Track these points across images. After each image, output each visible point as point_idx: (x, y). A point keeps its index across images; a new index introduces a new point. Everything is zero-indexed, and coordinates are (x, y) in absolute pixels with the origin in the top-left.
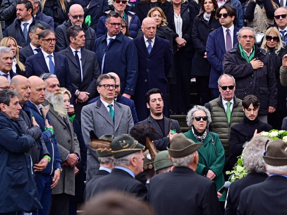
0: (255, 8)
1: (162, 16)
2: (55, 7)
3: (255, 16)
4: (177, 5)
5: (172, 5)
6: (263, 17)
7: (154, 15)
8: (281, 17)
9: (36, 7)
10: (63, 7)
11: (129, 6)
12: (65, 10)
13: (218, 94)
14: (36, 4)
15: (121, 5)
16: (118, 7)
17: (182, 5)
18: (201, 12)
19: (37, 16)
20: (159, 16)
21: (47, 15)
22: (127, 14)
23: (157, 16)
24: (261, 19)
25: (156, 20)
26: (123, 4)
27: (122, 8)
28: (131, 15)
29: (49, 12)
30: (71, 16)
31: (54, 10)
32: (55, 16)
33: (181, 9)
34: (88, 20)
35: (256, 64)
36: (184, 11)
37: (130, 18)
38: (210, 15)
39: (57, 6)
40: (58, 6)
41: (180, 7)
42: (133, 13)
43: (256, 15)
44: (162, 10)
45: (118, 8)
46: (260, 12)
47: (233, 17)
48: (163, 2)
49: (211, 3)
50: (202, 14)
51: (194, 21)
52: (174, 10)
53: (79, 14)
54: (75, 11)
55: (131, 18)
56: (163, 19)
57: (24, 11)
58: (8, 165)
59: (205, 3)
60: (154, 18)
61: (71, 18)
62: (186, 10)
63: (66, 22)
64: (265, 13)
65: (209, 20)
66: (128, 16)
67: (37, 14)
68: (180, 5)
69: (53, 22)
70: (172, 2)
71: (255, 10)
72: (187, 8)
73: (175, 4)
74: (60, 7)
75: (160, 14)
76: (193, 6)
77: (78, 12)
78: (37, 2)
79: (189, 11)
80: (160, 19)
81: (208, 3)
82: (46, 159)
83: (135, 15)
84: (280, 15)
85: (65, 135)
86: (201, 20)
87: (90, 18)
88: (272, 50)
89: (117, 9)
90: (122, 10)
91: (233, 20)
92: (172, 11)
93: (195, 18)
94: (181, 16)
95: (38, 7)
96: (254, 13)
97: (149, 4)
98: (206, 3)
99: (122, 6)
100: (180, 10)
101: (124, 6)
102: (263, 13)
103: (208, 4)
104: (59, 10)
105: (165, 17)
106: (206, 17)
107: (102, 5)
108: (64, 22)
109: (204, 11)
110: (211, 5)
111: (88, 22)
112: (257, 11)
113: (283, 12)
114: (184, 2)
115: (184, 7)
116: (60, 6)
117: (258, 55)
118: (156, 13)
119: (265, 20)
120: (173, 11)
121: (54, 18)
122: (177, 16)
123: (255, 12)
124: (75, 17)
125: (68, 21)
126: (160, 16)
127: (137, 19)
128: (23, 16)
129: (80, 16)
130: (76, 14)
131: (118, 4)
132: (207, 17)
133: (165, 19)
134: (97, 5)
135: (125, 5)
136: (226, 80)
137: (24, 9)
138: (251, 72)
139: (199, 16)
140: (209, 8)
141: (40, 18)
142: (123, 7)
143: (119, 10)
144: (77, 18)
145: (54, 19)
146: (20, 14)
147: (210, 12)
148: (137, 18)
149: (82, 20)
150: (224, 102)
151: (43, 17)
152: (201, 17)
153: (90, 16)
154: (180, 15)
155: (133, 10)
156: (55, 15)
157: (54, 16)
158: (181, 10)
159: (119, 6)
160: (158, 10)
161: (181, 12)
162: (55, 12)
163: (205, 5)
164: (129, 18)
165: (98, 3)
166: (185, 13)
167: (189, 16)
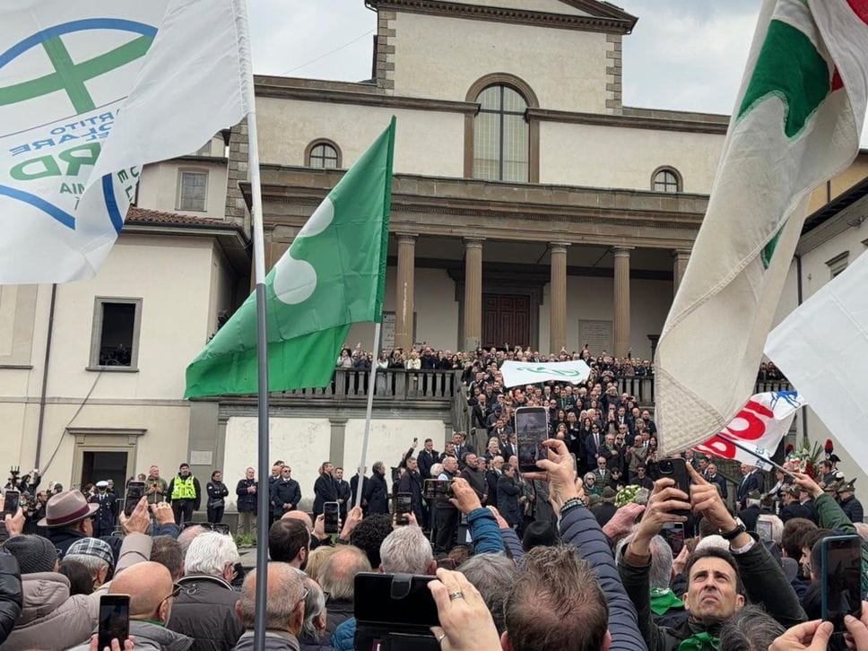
13: (597, 467)
35: (614, 452)
58: (508, 500)
82: (524, 497)
85: (529, 486)
88: (619, 444)
106: (587, 429)
109: (585, 425)
117: (615, 448)
119: (614, 431)
133: (566, 428)
136: (601, 459)
138: (612, 456)
150: (601, 471)
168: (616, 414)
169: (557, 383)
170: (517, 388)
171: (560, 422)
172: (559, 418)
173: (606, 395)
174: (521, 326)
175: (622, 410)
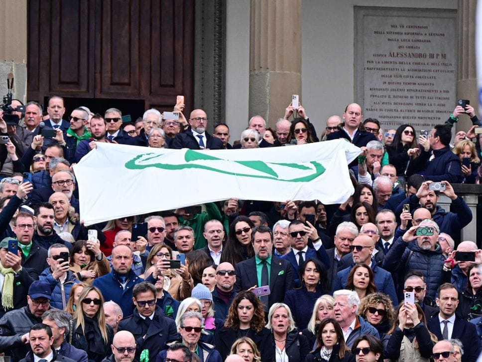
0: (402, 341)
1: (254, 352)
2: (91, 336)
3: (402, 354)
4: (280, 334)
5: (273, 334)
6: (414, 355)
7: (242, 350)
8: (441, 355)
9: (61, 335)
10: (104, 335)
11: (205, 335)
12: (107, 339)
14: (61, 330)
15: (193, 335)
16: (188, 337)
17: (288, 335)
18: (316, 346)
19: (63, 349)
20: (248, 351)
21: (77, 348)
22: (202, 348)
23: (246, 352)
24: (410, 358)
25: (245, 358)
26: (197, 333)
27: (194, 340)
28: (207, 349)
29: (82, 344)
30: (115, 348)
31: (89, 341)
32: (91, 350)
33: (287, 340)
34: (144, 357)
36: (291, 344)
37: (206, 354)
38: (330, 351)
39: (94, 334)
40: (96, 332)
41: (284, 338)
42: (211, 346)
43: (403, 352)
44: (253, 342)
45: (188, 339)
46: (408, 348)
47: (378, 354)
48: (258, 330)
49: (334, 332)
50: (319, 350)
51: (306, 359)
52: (276, 342)
53: (128, 345)
54: (122, 341)
55: (208, 353)
56: (256, 356)
57: (45, 340)
59: (324, 332)
60: (242, 354)
61: (115, 352)
62: (294, 342)
63: (107, 359)
64: (417, 349)
65: (330, 359)
66: (204, 351)
67: (62, 346)
68: (286, 334)
69: (87, 359)
70: (273, 329)
71: (402, 344)
72: (296, 340)
73: (278, 333)
74: (98, 334)
75: (250, 349)
76: (305, 337)
77: (126, 342)
78: (62, 327)
79: (298, 345)
80: (251, 356)
81: (328, 332)
83: (214, 348)
84: (440, 352)
86: (317, 359)
87: (147, 354)
89: (186, 340)
90: (195, 342)
91: (377, 359)
92: (273, 343)
93: (308, 355)
94: (286, 351)
95: (64, 336)
96: (401, 349)
97: (237, 332)
98: (326, 331)
99: (195, 336)
100: (284, 342)
101: (197, 336)
102: (413, 349)
103: (328, 334)
104: (98, 339)
105: (259, 353)
106: (324, 355)
107: (167, 334)
108: (104, 358)
109: (322, 344)
110: (334, 335)
111: (144, 359)
112: (404, 346)
113: (445, 348)
114: (291, 330)
115: (291, 337)
116: (100, 334)
118: (245, 346)
119: (417, 360)
120: (275, 344)
121: (89, 352)
122: (280, 352)
123: (402, 347)
124: (121, 350)
125: (110, 358)
126: (251, 351)
127: (217, 355)
128: (46, 348)
129: (129, 349)
130: (123, 345)
131: (188, 333)
132: (326, 355)
133: (258, 355)
134: (159, 333)
135: (199, 335)
137: (46, 337)
139: (313, 353)
140: (330, 340)
141: (67, 353)
142: (197, 338)
143: (190, 341)
144: (124, 353)
145: (88, 354)
146: (41, 345)
147: (330, 346)
148: (217, 353)
149: (132, 355)
151: (71, 351)
152: (316, 354)
153: (147, 351)
154: (284, 350)
155: (212, 341)
156: (91, 347)
157: (89, 349)
158: (286, 342)
159: (190, 335)
160: (248, 343)
161: (286, 346)
162: (91, 343)
163: (324, 335)
164: (204, 353)
165: (160, 330)
166: (293, 346)
167: (299, 351)
168: (427, 306)
169: (247, 208)
170: (117, 225)
171: (238, 334)
172: (236, 320)
173: (405, 244)
174: (156, 23)
175: (448, 295)
